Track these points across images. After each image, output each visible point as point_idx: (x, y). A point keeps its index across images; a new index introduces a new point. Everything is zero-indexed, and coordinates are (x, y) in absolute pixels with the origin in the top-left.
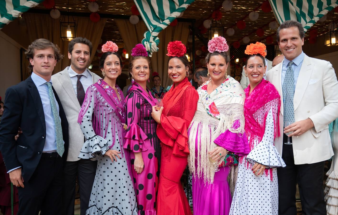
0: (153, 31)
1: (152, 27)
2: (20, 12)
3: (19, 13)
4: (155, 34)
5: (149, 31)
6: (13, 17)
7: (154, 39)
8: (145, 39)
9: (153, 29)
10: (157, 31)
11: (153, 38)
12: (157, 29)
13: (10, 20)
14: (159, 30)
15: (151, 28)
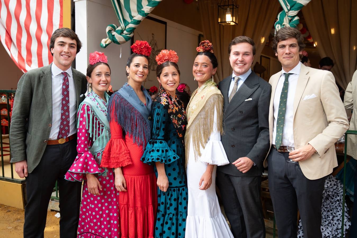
0: (289, 10)
1: (288, 4)
2: (151, 7)
3: (150, 9)
4: (293, 13)
5: (284, 11)
6: (145, 13)
7: (290, 21)
8: (278, 22)
9: (289, 8)
10: (295, 8)
11: (290, 18)
12: (296, 7)
13: (143, 16)
14: (298, 7)
15: (286, 5)
